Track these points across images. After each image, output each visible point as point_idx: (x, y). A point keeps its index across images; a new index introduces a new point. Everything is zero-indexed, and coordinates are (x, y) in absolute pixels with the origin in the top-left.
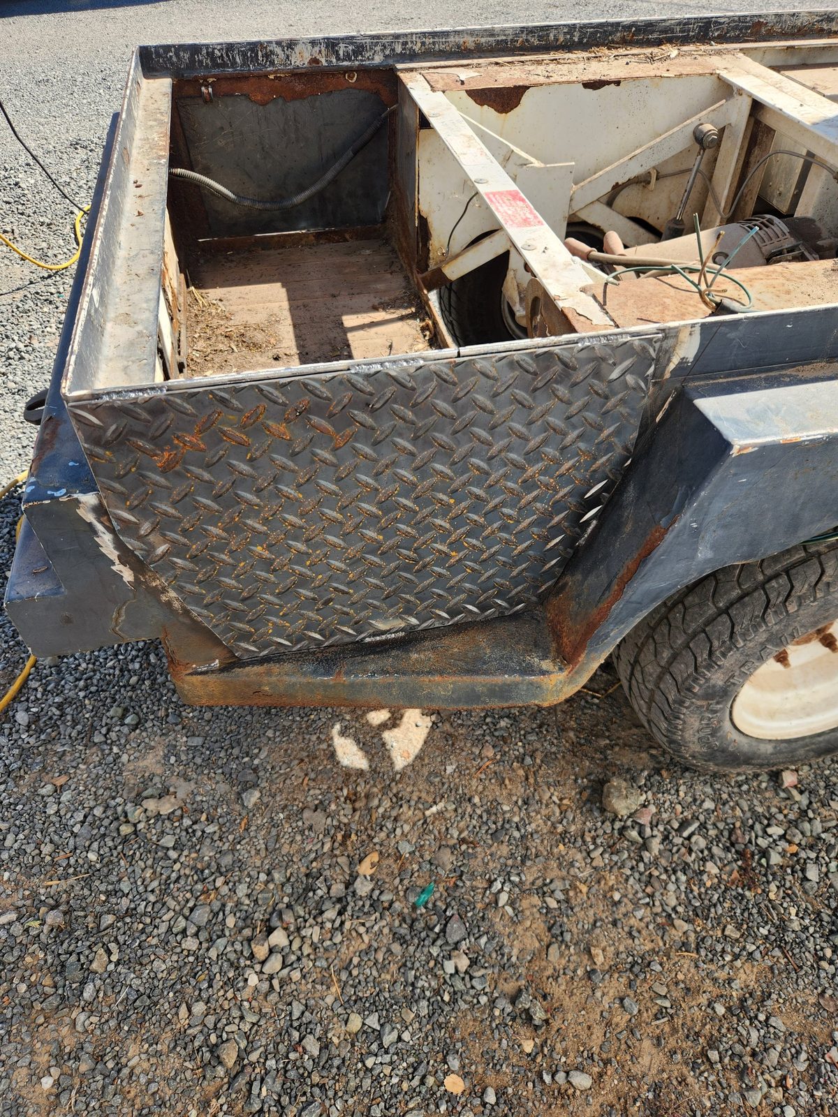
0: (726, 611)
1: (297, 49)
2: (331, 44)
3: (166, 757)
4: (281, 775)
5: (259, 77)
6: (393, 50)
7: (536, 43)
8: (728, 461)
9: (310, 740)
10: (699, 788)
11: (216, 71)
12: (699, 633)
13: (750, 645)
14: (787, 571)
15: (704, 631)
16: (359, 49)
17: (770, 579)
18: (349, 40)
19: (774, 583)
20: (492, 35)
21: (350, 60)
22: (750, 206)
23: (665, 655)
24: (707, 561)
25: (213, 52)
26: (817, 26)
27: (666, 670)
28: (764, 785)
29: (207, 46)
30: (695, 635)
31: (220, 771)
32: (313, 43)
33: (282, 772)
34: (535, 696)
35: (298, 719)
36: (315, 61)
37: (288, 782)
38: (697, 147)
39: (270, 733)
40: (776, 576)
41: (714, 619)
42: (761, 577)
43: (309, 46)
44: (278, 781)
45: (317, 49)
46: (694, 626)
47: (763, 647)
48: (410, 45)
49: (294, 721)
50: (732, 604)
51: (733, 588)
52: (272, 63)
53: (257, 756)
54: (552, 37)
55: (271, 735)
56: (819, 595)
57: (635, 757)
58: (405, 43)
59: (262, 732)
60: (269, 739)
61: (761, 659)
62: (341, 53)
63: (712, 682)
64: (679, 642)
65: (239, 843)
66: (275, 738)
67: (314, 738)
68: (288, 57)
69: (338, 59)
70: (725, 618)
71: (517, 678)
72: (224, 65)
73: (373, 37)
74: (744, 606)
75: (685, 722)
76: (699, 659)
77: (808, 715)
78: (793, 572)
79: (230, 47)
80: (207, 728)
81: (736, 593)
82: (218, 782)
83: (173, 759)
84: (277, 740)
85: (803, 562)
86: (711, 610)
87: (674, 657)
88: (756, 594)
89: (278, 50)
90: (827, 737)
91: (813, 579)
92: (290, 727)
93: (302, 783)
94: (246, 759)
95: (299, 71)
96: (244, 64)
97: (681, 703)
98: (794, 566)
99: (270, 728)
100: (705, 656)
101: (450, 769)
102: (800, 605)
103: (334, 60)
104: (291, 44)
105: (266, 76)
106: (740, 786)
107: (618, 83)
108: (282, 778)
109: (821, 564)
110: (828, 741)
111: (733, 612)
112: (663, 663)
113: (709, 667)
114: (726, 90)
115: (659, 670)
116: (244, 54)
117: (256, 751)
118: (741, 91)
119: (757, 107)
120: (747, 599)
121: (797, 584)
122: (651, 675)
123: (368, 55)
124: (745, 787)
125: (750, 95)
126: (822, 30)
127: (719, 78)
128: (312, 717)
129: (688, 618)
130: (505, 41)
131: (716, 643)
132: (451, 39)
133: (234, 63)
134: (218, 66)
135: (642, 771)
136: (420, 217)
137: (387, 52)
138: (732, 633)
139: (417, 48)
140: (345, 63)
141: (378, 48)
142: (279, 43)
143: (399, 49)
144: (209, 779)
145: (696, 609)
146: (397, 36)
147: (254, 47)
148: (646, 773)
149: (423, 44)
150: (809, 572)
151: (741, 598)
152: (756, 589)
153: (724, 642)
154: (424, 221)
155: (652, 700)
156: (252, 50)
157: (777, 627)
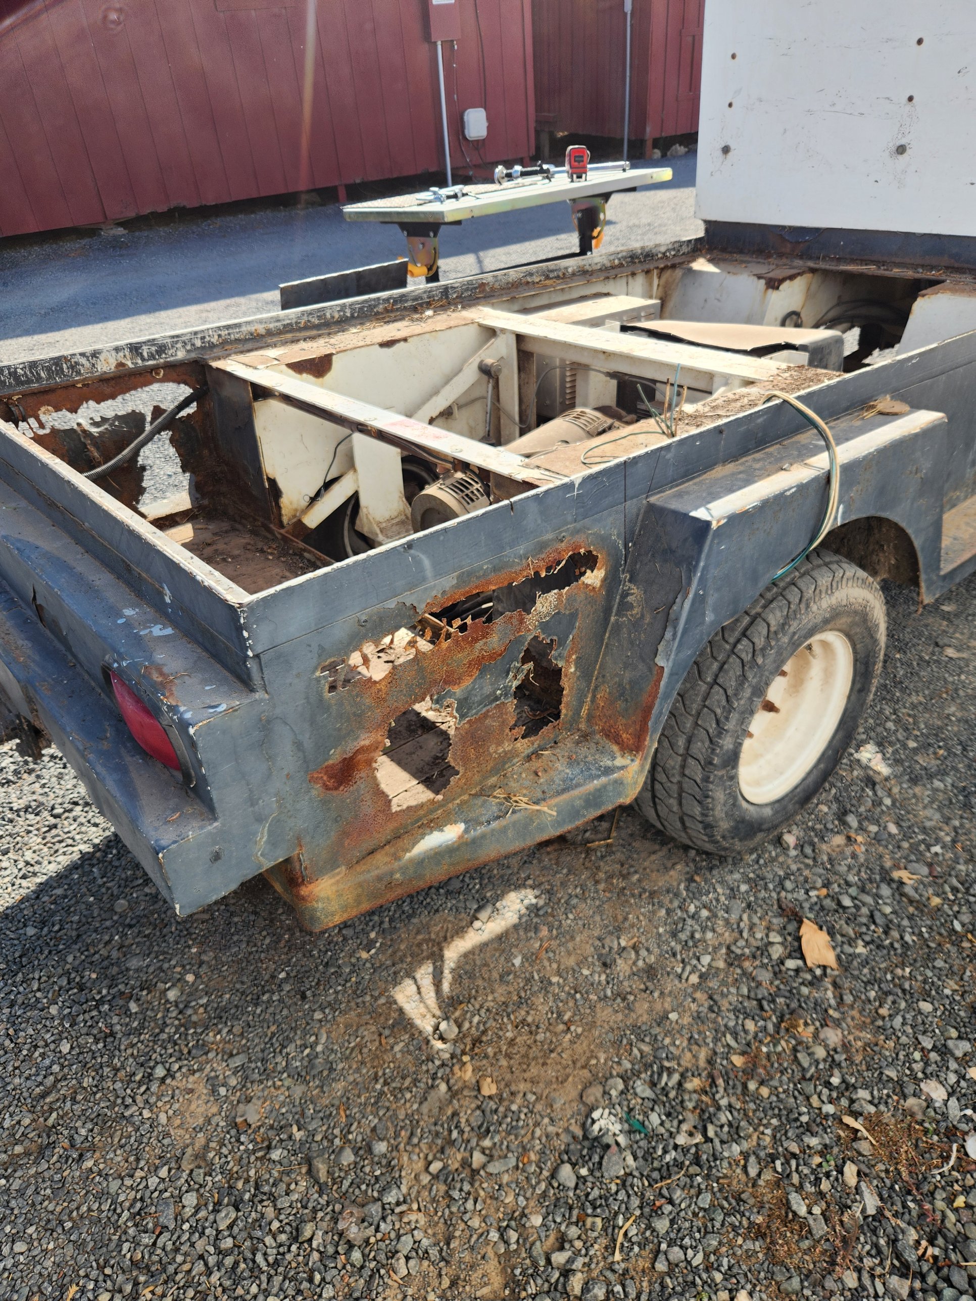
0: (715, 682)
1: (102, 357)
2: (135, 349)
3: (214, 1091)
4: (353, 1049)
5: (66, 387)
6: (193, 345)
7: (317, 322)
8: (711, 533)
9: (364, 1002)
10: (728, 878)
11: (21, 388)
12: (701, 710)
13: (742, 702)
14: (744, 634)
15: (705, 706)
16: (162, 349)
17: (735, 646)
18: (151, 342)
19: (739, 647)
20: (278, 321)
21: (155, 359)
22: (533, 418)
23: (680, 743)
24: (712, 623)
25: (16, 372)
26: (524, 280)
27: (687, 755)
28: (774, 854)
29: (9, 367)
30: (699, 714)
31: (285, 1075)
32: (117, 349)
33: (352, 1045)
34: (619, 794)
35: (340, 988)
36: (121, 365)
37: (365, 1050)
38: (485, 377)
39: (318, 1015)
40: (738, 641)
41: (708, 694)
42: (728, 647)
43: (114, 353)
44: (354, 1055)
45: (121, 354)
46: (695, 706)
47: (750, 700)
48: (207, 339)
49: (336, 992)
50: (717, 676)
51: (712, 664)
52: (79, 373)
53: (316, 1043)
54: (328, 316)
55: (320, 1016)
56: (773, 643)
57: (667, 878)
58: (203, 338)
59: (308, 1018)
60: (320, 1021)
61: (752, 713)
62: (145, 354)
63: (725, 748)
64: (688, 725)
65: (349, 1132)
66: (326, 1017)
67: (368, 998)
68: (93, 365)
69: (143, 359)
70: (716, 688)
71: (604, 780)
72: (29, 381)
73: (173, 337)
74: (727, 672)
75: (713, 799)
76: (711, 731)
77: (781, 773)
78: (748, 633)
79: (33, 365)
80: (244, 1042)
81: (716, 666)
82: (288, 1088)
83: (223, 1091)
84: (330, 1017)
85: (751, 623)
86: (704, 687)
87: (689, 741)
88: (731, 660)
89: (83, 361)
90: (801, 787)
91: (765, 632)
92: (336, 1000)
93: (381, 1044)
94: (307, 1051)
95: (107, 376)
96: (50, 377)
97: (706, 779)
98: (746, 629)
99: (314, 1011)
100: (714, 726)
101: (517, 961)
102: (764, 656)
103: (140, 361)
104: (95, 354)
105: (74, 386)
106: (757, 862)
107: (405, 340)
108: (356, 1051)
109: (764, 620)
110: (804, 790)
111: (720, 681)
112: (681, 751)
113: (719, 735)
114: (491, 332)
115: (680, 758)
116: (49, 369)
117: (313, 1038)
118: (503, 331)
119: (520, 338)
120: (726, 666)
121: (756, 640)
122: (673, 768)
123: (170, 352)
124: (762, 861)
125: (513, 332)
126: (528, 283)
127: (480, 325)
128: (353, 979)
129: (687, 703)
130: (291, 324)
131: (719, 711)
132: (244, 329)
133: (39, 379)
134: (23, 383)
135: (679, 885)
136: (269, 479)
137: (188, 347)
138: (727, 696)
139: (215, 340)
140: (151, 363)
141: (179, 345)
142: (83, 355)
143: (198, 343)
144: (277, 1088)
145: (691, 692)
146: (196, 333)
147: (57, 361)
148: (682, 886)
149: (219, 336)
150: (760, 629)
151: (721, 668)
152: (729, 656)
153: (724, 707)
154: (273, 482)
155: (681, 790)
156: (56, 364)
157: (755, 680)
